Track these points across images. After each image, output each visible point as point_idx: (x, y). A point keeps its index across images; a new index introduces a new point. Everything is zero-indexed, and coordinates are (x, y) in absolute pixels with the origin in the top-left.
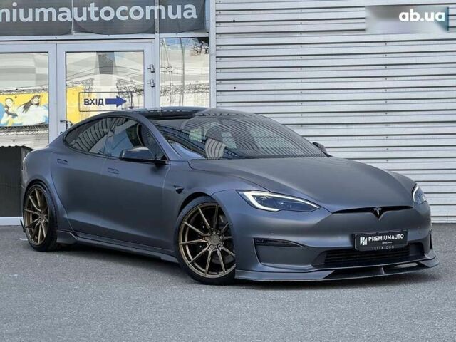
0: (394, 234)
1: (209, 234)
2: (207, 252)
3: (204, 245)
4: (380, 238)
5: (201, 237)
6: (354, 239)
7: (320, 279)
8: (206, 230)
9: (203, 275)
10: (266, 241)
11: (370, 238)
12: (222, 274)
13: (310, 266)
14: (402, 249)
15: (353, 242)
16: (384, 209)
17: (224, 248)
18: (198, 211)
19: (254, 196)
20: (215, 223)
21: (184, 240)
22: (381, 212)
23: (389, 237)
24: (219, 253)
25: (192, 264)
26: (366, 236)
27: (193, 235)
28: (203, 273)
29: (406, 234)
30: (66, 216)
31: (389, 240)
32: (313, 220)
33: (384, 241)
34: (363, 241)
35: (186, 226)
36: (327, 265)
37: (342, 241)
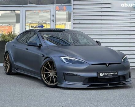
0: (113, 72)
1: (51, 70)
2: (50, 76)
3: (50, 74)
4: (108, 74)
5: (49, 72)
6: (98, 74)
7: (85, 87)
8: (50, 69)
9: (48, 84)
10: (68, 74)
11: (104, 74)
12: (54, 84)
13: (82, 83)
14: (116, 78)
15: (98, 75)
16: (110, 64)
17: (55, 75)
18: (47, 62)
19: (64, 58)
20: (53, 67)
21: (43, 72)
22: (109, 65)
23: (111, 74)
24: (54, 77)
25: (45, 80)
26: (102, 73)
27: (46, 71)
28: (48, 83)
29: (118, 73)
30: (15, 63)
31: (111, 75)
32: (83, 67)
33: (109, 75)
34: (101, 75)
35: (44, 68)
36: (89, 82)
37: (94, 75)
